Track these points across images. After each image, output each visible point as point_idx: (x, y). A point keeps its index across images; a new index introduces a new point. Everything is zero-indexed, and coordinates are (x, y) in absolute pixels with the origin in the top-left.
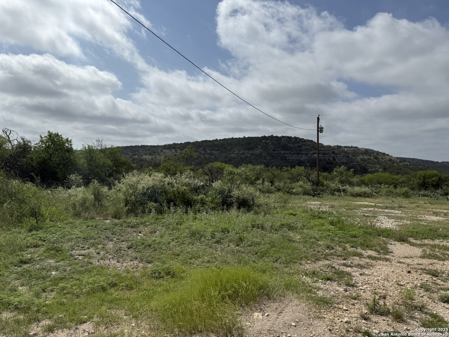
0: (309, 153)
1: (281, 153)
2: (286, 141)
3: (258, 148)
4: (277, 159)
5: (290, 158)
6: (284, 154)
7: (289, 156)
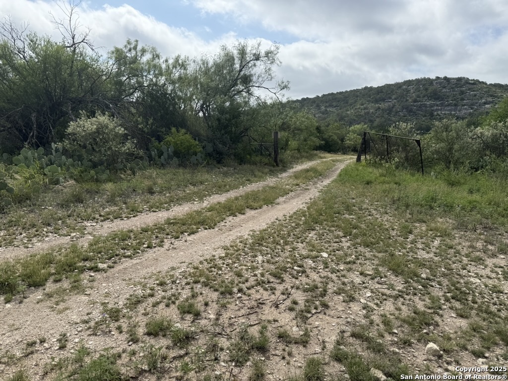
0: (477, 103)
1: (425, 106)
2: (440, 85)
3: (390, 98)
4: (416, 115)
5: (439, 112)
6: (431, 106)
7: (438, 110)
